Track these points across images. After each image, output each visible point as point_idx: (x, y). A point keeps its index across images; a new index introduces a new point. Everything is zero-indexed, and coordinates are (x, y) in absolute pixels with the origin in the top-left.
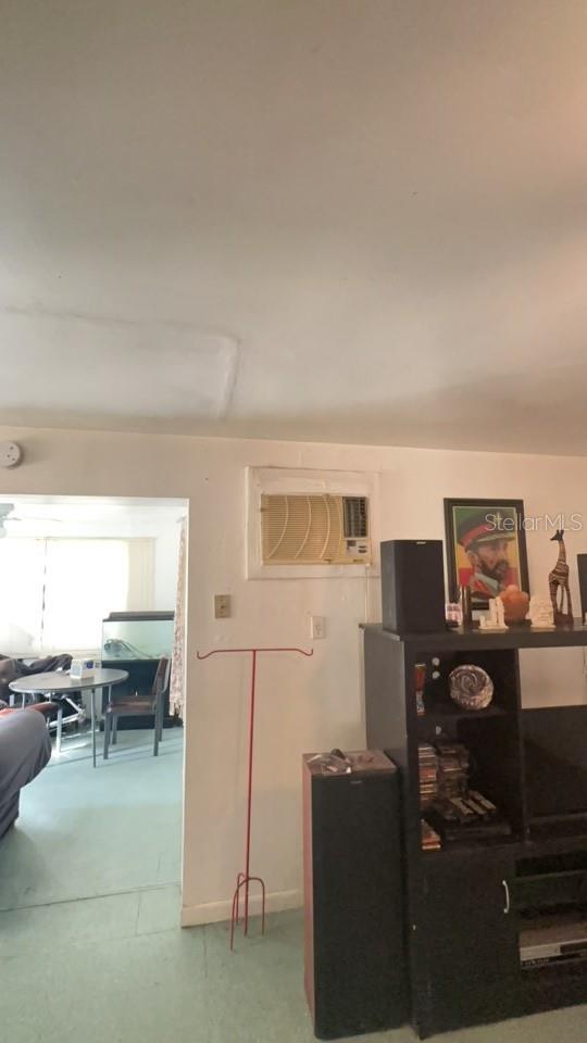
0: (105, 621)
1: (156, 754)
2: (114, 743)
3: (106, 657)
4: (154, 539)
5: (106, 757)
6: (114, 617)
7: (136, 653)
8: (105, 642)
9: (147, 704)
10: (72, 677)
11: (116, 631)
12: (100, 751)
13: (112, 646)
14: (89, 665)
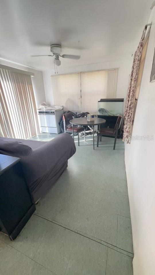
0: (99, 102)
1: (114, 149)
2: (101, 141)
3: (99, 114)
4: (118, 69)
5: (98, 146)
6: (102, 100)
7: (109, 114)
8: (99, 109)
9: (112, 132)
10: (87, 120)
11: (103, 105)
12: (96, 143)
13: (101, 110)
14: (93, 116)
